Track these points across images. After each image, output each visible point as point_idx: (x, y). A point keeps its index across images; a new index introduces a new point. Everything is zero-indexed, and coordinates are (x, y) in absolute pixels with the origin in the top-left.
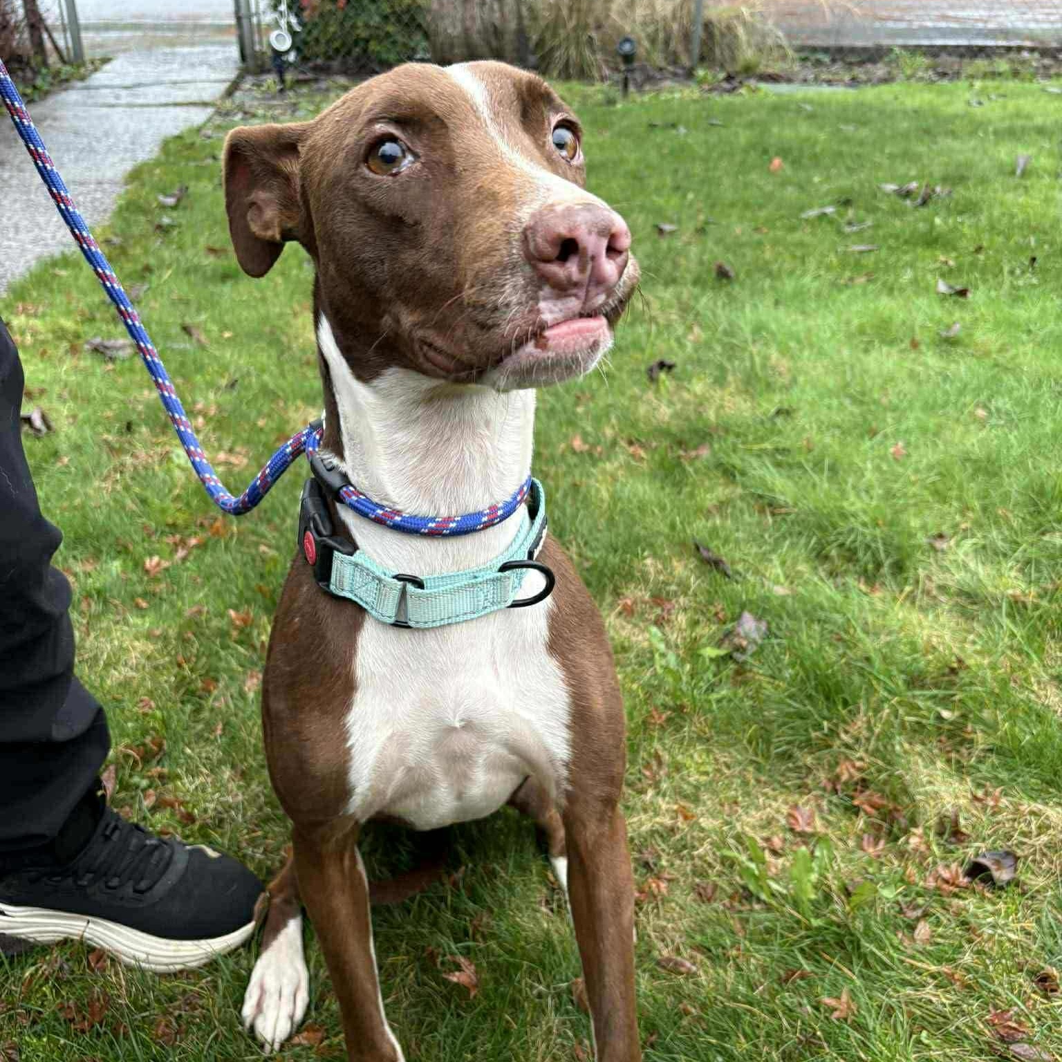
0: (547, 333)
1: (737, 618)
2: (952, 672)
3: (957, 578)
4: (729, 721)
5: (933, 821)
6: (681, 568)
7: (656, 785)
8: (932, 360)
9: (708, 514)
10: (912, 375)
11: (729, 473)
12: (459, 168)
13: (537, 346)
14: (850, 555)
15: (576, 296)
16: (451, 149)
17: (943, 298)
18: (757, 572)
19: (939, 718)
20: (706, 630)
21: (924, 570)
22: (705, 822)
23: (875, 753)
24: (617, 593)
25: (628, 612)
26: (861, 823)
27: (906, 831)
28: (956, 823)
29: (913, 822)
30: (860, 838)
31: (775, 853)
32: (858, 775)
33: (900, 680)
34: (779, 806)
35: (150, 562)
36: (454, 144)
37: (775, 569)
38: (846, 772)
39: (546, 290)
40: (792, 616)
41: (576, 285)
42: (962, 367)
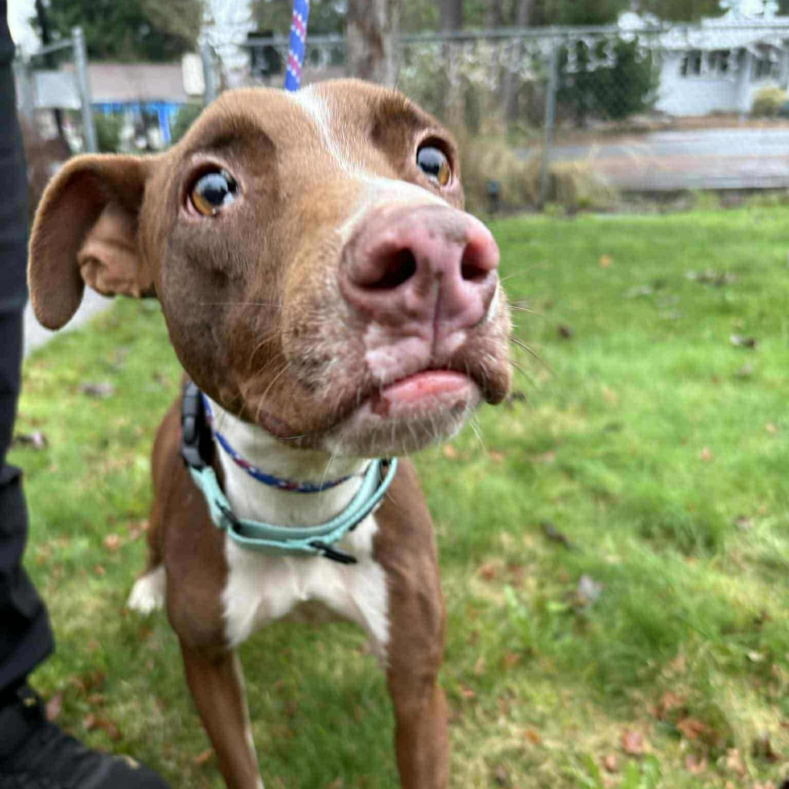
0: (385, 394)
1: (577, 580)
2: (758, 622)
3: (758, 550)
4: (571, 662)
5: (748, 744)
6: (532, 543)
7: (508, 713)
8: (729, 391)
9: (553, 502)
10: (714, 401)
11: (570, 472)
12: (283, 194)
13: (374, 410)
14: (669, 533)
15: (416, 334)
16: (275, 173)
17: (735, 347)
18: (593, 545)
19: (748, 659)
20: (551, 590)
21: (730, 543)
22: (549, 744)
23: (694, 686)
24: (478, 562)
25: (488, 577)
26: (683, 745)
27: (724, 753)
28: (767, 745)
29: (731, 745)
30: (683, 758)
31: (610, 770)
32: (679, 705)
33: (714, 629)
34: (613, 732)
35: (111, 540)
36: (281, 167)
37: (608, 543)
38: (669, 703)
39: (374, 332)
40: (622, 578)
41: (414, 315)
42: (754, 396)
